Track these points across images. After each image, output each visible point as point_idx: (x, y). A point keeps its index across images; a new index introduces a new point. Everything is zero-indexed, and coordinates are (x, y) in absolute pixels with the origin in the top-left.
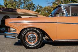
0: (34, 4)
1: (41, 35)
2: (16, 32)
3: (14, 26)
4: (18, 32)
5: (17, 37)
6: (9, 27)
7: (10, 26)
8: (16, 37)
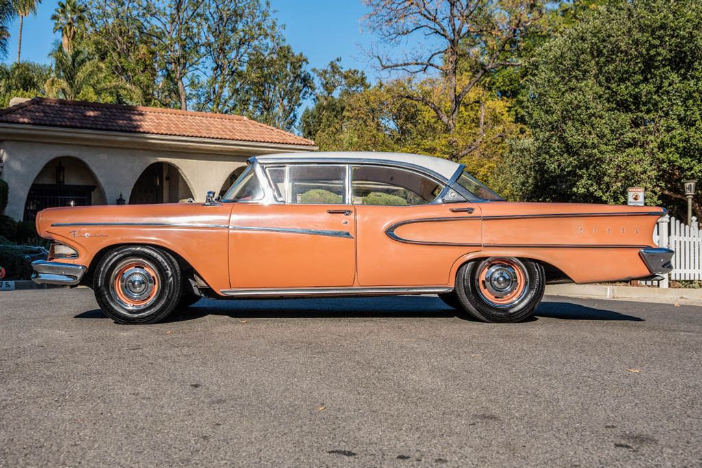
0: (302, 60)
1: (170, 273)
2: (76, 261)
3: (71, 236)
4: (84, 260)
5: (79, 276)
6: (52, 241)
7: (54, 237)
8: (75, 277)
